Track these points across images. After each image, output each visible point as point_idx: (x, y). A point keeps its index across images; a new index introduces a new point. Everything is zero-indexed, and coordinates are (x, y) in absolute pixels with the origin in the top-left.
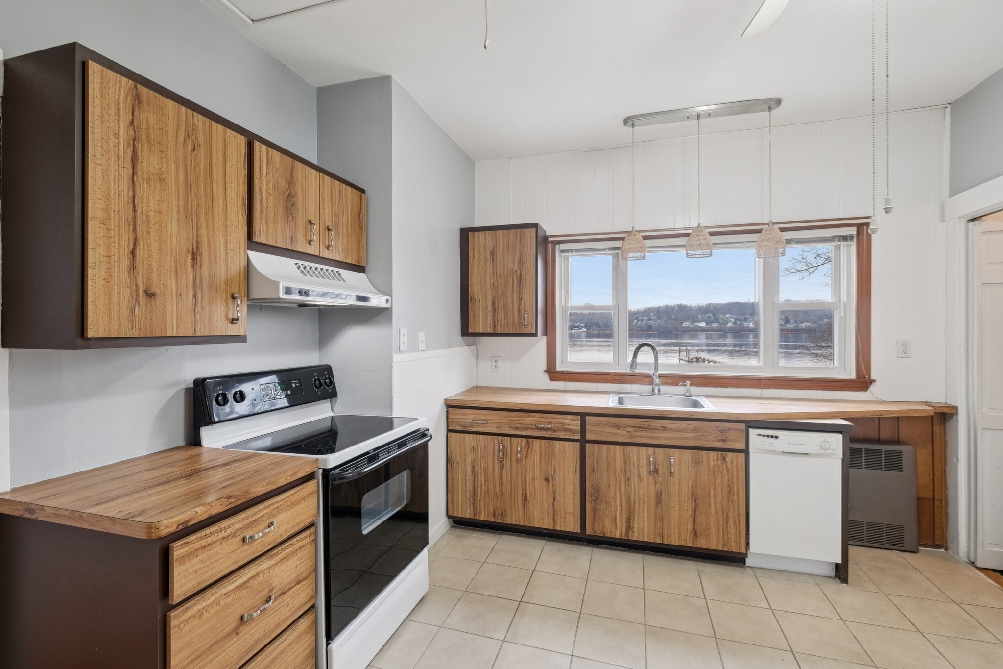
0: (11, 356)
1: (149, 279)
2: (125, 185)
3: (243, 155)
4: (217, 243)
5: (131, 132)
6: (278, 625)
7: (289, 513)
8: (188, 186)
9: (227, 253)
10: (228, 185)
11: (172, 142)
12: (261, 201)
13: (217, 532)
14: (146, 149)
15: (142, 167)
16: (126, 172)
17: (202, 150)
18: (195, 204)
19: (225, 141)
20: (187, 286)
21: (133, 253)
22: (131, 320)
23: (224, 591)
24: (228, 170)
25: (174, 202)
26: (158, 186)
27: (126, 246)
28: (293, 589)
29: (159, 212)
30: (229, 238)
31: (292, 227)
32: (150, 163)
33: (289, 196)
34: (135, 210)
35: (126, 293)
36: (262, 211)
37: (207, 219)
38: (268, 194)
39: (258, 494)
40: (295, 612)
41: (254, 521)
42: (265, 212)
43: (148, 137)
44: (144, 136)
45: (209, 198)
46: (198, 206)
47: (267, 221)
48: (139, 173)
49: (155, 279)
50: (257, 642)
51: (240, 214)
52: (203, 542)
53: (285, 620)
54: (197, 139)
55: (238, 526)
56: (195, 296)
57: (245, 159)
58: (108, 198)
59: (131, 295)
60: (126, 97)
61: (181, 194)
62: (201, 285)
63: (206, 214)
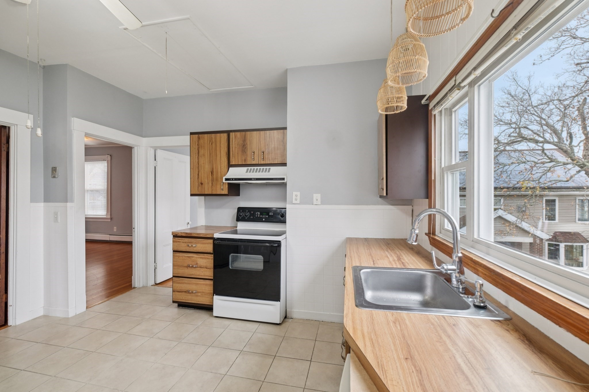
0: (205, 198)
1: (202, 180)
2: (197, 159)
3: (226, 139)
4: (218, 168)
5: (198, 147)
6: (199, 275)
7: (202, 245)
8: (210, 154)
9: (221, 170)
10: (221, 150)
11: (206, 145)
12: (233, 151)
13: (181, 239)
14: (201, 149)
15: (200, 154)
16: (197, 156)
17: (214, 143)
18: (212, 159)
19: (220, 137)
20: (210, 181)
21: (198, 174)
22: (198, 190)
23: (184, 255)
24: (221, 146)
25: (207, 160)
26: (203, 157)
27: (197, 173)
28: (204, 269)
29: (204, 163)
30: (221, 165)
31: (245, 156)
32: (202, 152)
33: (244, 145)
34: (198, 164)
35: (197, 184)
36: (233, 154)
37: (215, 162)
38: (235, 147)
39: (194, 236)
40: (204, 276)
41: (191, 242)
42: (234, 154)
43: (201, 146)
44: (200, 146)
45: (216, 156)
46: (213, 159)
47: (235, 157)
48: (199, 156)
49: (203, 180)
50: (192, 275)
51: (225, 157)
52: (178, 240)
53: (201, 276)
54: (212, 141)
55: (187, 241)
56: (212, 183)
57: (227, 140)
58: (194, 163)
59: (198, 184)
60: (197, 138)
61: (208, 157)
62: (214, 180)
63: (215, 160)
